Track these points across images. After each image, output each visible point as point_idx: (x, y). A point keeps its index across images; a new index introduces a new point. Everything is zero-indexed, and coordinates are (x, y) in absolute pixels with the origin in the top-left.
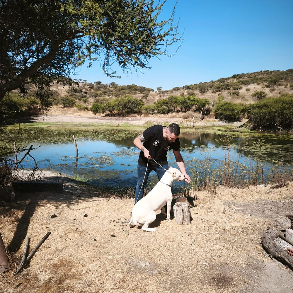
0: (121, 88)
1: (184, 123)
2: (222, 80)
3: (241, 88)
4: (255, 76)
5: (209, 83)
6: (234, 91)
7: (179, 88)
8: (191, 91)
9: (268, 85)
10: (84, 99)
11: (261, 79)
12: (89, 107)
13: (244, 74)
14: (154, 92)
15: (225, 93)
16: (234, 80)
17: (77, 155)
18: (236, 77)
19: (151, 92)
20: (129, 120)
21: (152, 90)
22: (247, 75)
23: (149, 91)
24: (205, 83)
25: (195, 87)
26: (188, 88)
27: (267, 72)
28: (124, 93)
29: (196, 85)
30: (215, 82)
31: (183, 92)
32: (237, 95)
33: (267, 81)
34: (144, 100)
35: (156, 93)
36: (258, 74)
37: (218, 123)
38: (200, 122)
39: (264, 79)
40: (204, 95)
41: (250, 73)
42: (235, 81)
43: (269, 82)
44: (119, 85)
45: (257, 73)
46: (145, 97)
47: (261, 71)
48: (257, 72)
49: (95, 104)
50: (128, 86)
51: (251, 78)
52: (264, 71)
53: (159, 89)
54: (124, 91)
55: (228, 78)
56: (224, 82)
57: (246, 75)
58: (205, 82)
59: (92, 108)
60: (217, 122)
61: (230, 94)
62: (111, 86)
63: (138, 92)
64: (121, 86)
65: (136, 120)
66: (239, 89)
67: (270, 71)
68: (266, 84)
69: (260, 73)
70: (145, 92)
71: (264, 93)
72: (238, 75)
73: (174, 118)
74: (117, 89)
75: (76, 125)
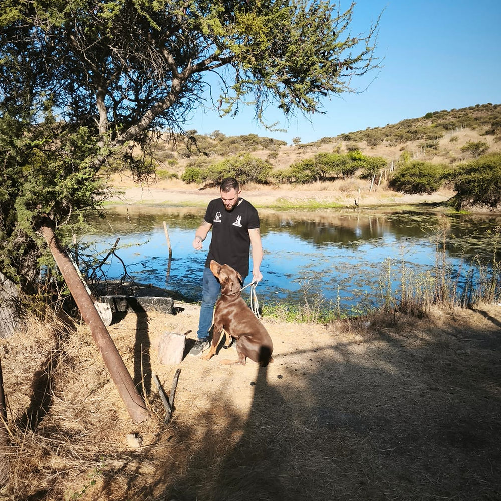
0: (231, 140)
1: (343, 200)
2: (407, 123)
3: (442, 136)
4: (467, 114)
5: (383, 128)
6: (429, 142)
7: (330, 138)
8: (351, 143)
9: (492, 130)
10: (171, 160)
11: (476, 119)
12: (180, 175)
13: (447, 111)
14: (288, 145)
15: (412, 145)
16: (427, 123)
17: (171, 255)
18: (432, 118)
19: (282, 146)
20: (249, 196)
21: (285, 144)
22: (452, 113)
23: (279, 145)
24: (375, 128)
25: (360, 135)
26: (346, 138)
27: (488, 107)
28: (237, 149)
29: (361, 133)
30: (394, 126)
31: (338, 146)
32: (436, 149)
33: (489, 123)
34: (271, 161)
35: (290, 149)
36: (472, 110)
37: (402, 198)
38: (371, 198)
39: (482, 120)
40: (376, 151)
41: (458, 109)
42: (429, 124)
43: (493, 125)
44: (227, 136)
45: (471, 108)
46: (274, 156)
47: (478, 106)
48: (469, 107)
49: (190, 168)
50: (242, 137)
51: (459, 117)
52: (483, 106)
53: (296, 141)
54: (236, 145)
55: (417, 119)
56: (411, 126)
57: (449, 113)
58: (377, 127)
59: (184, 175)
60: (400, 197)
61: (423, 147)
62: (214, 137)
63: (260, 147)
64: (230, 137)
65: (259, 195)
66: (439, 138)
67: (493, 104)
68: (487, 127)
69: (474, 108)
70: (272, 146)
71: (484, 144)
72: (435, 113)
73: (324, 192)
74: (224, 142)
75: (159, 205)
